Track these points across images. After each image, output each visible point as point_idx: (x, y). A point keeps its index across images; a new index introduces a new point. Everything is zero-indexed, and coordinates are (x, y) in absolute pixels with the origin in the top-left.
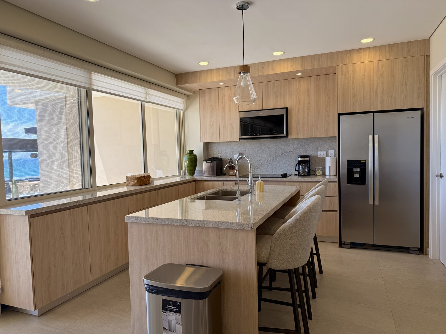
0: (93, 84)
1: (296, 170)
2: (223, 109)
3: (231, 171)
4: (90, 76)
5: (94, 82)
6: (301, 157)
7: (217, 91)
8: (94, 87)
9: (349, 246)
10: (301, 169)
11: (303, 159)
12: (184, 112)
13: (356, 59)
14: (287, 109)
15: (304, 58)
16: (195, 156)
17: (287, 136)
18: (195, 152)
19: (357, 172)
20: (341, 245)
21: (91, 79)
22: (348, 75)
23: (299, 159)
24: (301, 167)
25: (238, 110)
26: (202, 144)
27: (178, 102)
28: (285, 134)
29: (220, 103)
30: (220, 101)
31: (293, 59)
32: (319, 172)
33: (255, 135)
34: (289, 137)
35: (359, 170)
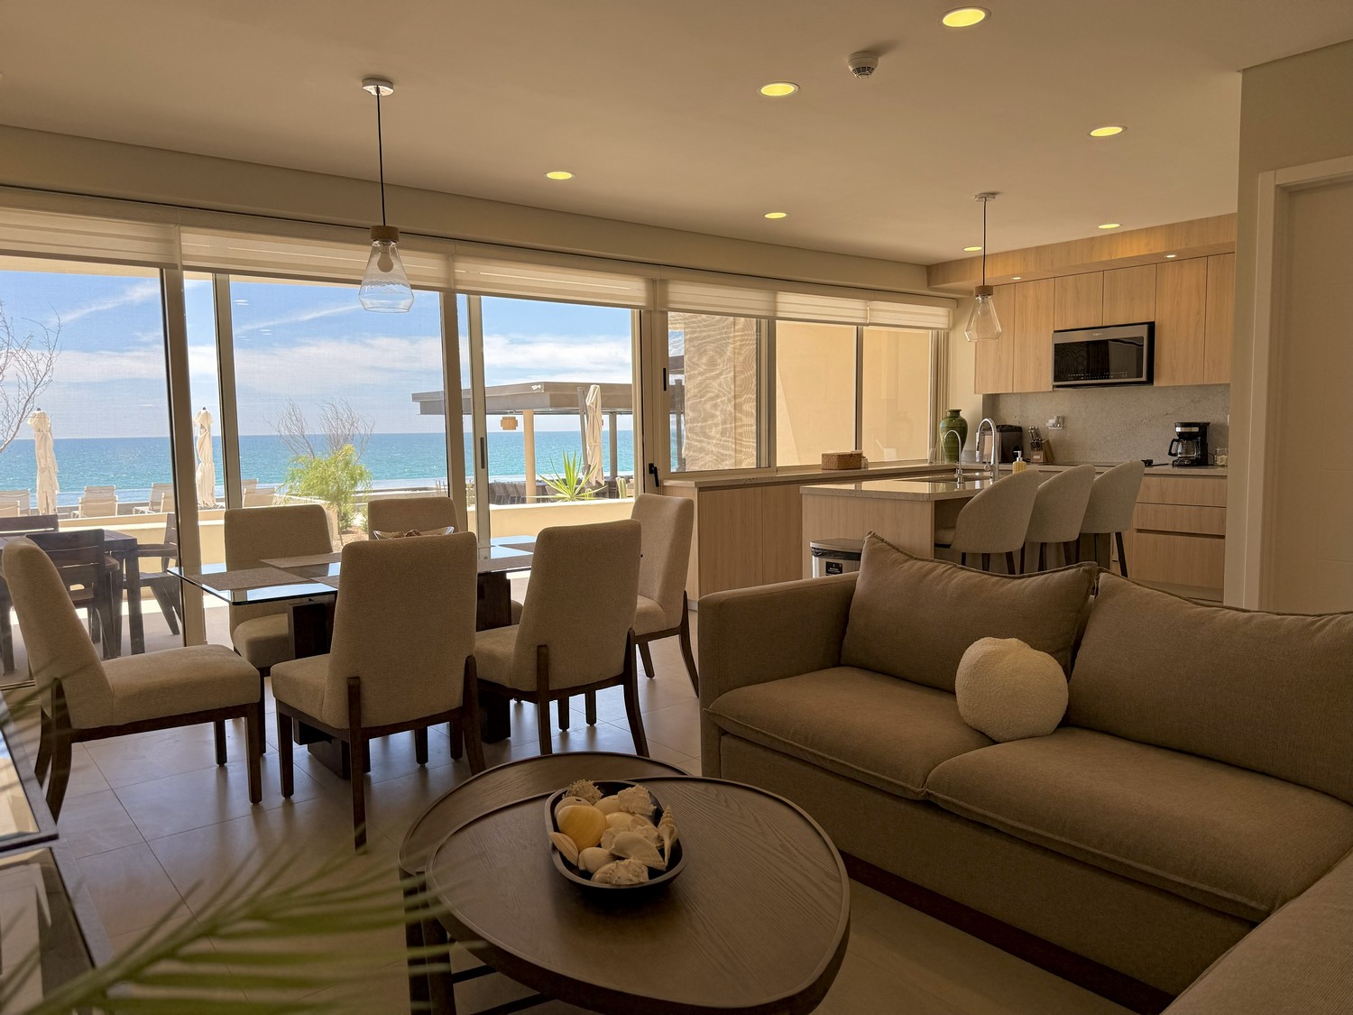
0: (779, 309)
1: (1170, 454)
2: (1022, 326)
3: (1035, 453)
4: (775, 298)
5: (780, 307)
6: (1184, 425)
7: (1013, 290)
8: (780, 314)
10: (1179, 451)
11: (1187, 430)
12: (948, 333)
14: (1151, 326)
15: (1171, 228)
16: (963, 421)
17: (1150, 380)
18: (962, 415)
21: (775, 302)
23: (1178, 429)
24: (1180, 446)
25: (1052, 326)
26: (980, 398)
27: (936, 316)
28: (1144, 378)
30: (1017, 307)
31: (1149, 231)
32: (1222, 459)
33: (1082, 380)
34: (1156, 383)
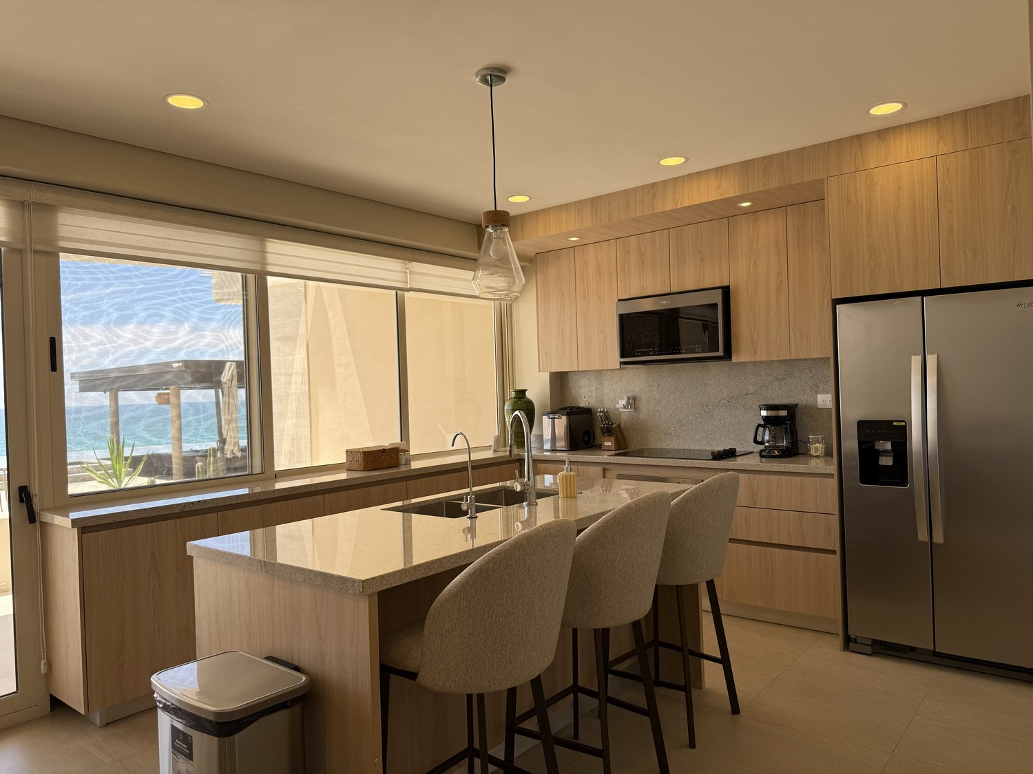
1: (756, 441)
2: (585, 296)
3: (606, 438)
6: (768, 408)
7: (572, 254)
9: (869, 650)
10: (767, 438)
11: (774, 413)
12: (511, 305)
13: (873, 156)
14: (726, 291)
15: (745, 166)
16: (530, 403)
17: (728, 355)
19: (886, 452)
20: (849, 643)
22: (857, 199)
23: (764, 413)
24: (767, 432)
25: (616, 295)
26: (547, 376)
28: (721, 353)
29: (578, 282)
30: (578, 276)
31: (719, 171)
32: (816, 449)
33: (651, 355)
34: (734, 359)
35: (888, 446)
